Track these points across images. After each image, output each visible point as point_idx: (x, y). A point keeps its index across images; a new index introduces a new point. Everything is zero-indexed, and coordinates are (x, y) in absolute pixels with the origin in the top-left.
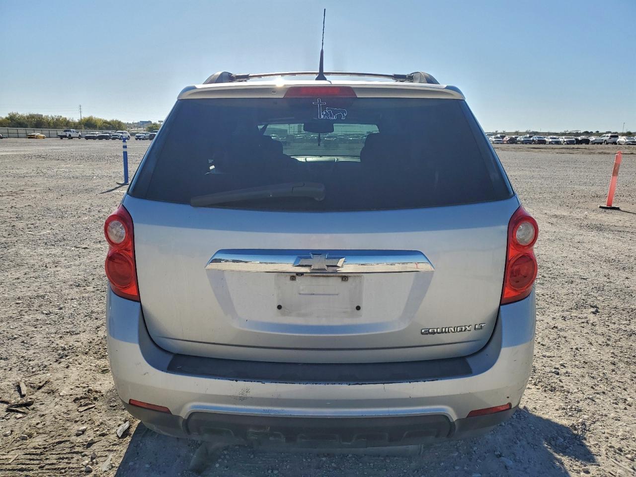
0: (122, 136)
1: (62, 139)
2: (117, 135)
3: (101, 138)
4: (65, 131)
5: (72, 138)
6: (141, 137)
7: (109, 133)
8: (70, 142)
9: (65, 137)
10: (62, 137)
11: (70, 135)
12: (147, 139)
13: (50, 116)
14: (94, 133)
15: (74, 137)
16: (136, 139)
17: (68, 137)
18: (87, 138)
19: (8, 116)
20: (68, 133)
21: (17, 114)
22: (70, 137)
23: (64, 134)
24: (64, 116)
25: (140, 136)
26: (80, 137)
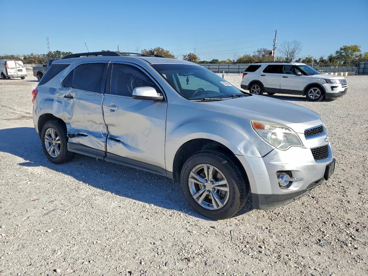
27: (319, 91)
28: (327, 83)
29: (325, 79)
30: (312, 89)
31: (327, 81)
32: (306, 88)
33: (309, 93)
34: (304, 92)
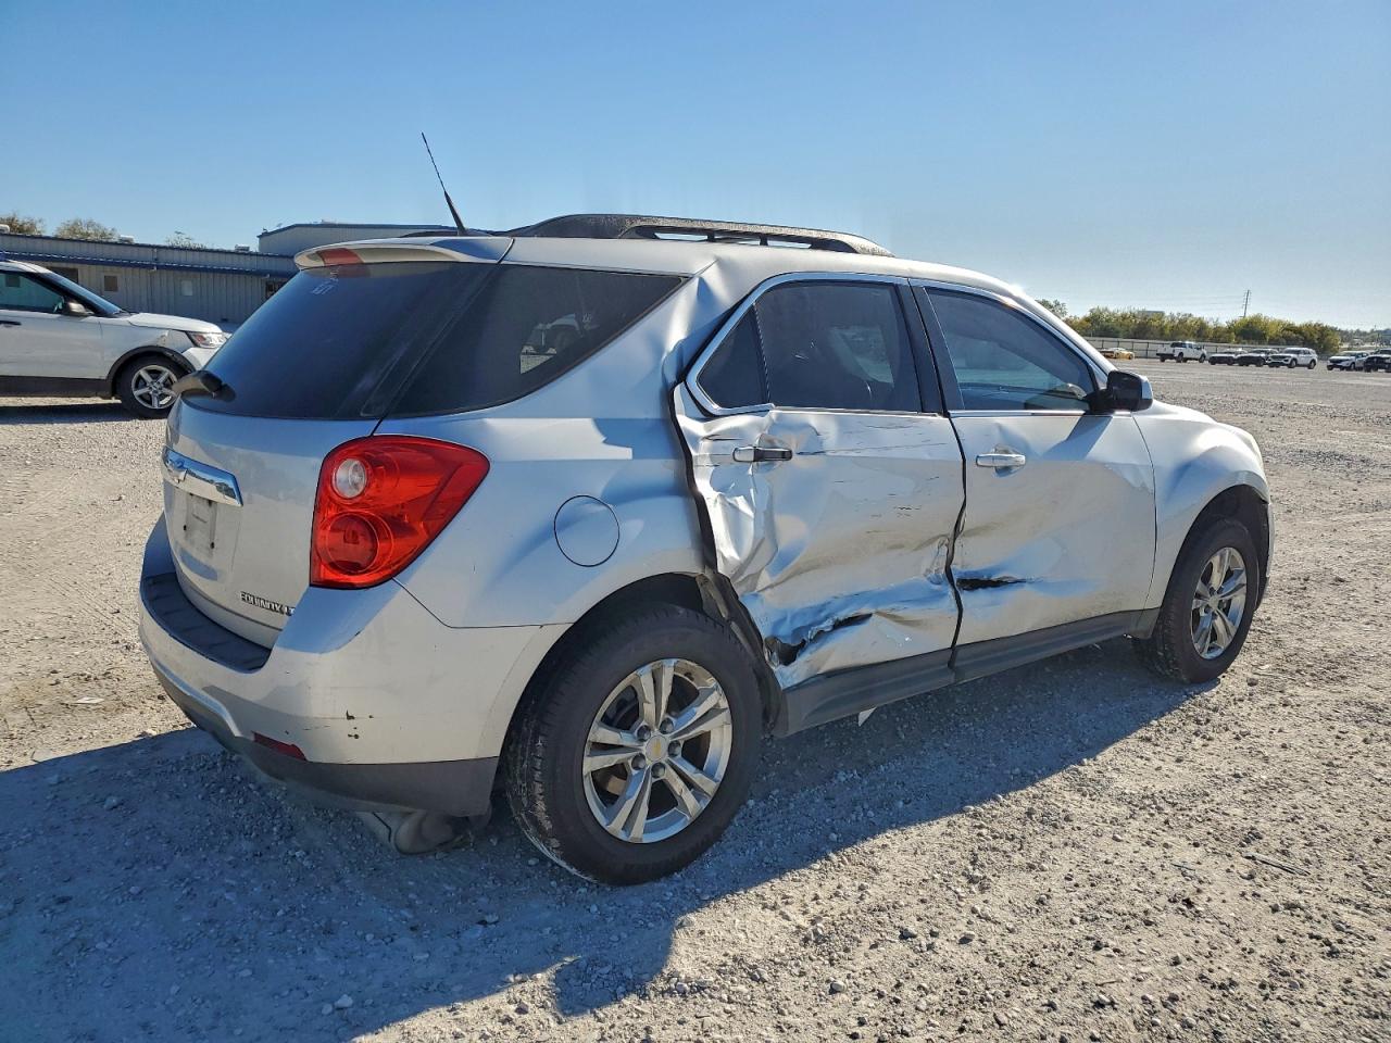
0: (1295, 359)
1: (1163, 361)
2: (1284, 357)
3: (1245, 361)
4: (1173, 345)
5: (1186, 360)
6: (1343, 364)
7: (1265, 352)
8: (1181, 367)
9: (1171, 356)
10: (1163, 357)
11: (1181, 354)
12: (1360, 369)
13: (1167, 314)
14: (1234, 350)
15: (1191, 359)
16: (1330, 368)
17: (1175, 358)
18: (1214, 361)
19: (1088, 314)
20: (1178, 350)
21: (1106, 309)
22: (1182, 359)
23: (1169, 350)
24: (1197, 314)
25: (1341, 361)
26: (1202, 359)
27: (169, 378)
28: (196, 345)
29: (186, 332)
30: (142, 372)
31: (194, 338)
32: (117, 367)
33: (133, 386)
34: (110, 381)
